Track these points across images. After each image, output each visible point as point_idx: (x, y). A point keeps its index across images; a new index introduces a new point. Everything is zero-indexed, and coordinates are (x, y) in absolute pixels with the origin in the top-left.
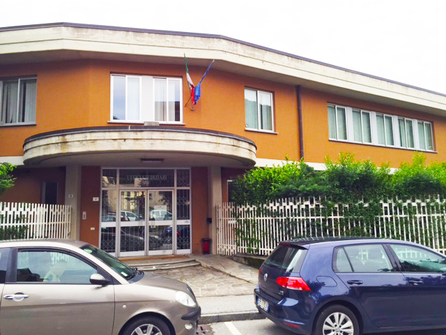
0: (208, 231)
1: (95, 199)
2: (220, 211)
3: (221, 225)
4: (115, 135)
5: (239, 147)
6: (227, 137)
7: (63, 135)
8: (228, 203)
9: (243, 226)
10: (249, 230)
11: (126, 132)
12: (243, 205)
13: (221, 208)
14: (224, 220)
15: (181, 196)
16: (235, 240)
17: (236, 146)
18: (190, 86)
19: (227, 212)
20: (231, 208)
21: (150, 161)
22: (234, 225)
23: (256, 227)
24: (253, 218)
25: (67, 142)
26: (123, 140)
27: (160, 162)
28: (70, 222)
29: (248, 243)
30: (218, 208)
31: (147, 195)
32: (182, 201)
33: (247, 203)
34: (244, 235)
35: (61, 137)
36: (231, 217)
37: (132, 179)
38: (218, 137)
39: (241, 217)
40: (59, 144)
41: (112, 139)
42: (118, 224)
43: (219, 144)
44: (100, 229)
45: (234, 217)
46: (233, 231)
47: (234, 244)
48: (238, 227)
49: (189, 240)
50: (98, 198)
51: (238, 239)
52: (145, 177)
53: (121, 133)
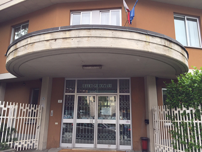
0: (146, 131)
1: (60, 101)
2: (156, 114)
3: (157, 126)
4: (48, 37)
5: (171, 48)
6: (157, 37)
7: (16, 43)
8: (163, 106)
9: (179, 128)
10: (187, 134)
11: (56, 33)
12: (178, 108)
13: (157, 111)
14: (160, 122)
15: (123, 101)
16: (172, 142)
17: (168, 47)
18: (126, 11)
19: (162, 114)
20: (166, 111)
21: (90, 68)
22: (169, 127)
23: (195, 131)
24: (190, 121)
25: (17, 49)
26: (54, 40)
27: (98, 67)
28: (40, 118)
29: (187, 147)
30: (154, 111)
31: (97, 99)
32: (124, 104)
33: (183, 106)
34: (181, 139)
35: (15, 46)
36: (167, 119)
37: (86, 87)
38: (148, 36)
39: (177, 120)
40: (14, 52)
41: (46, 41)
42: (75, 121)
43: (149, 42)
44: (62, 124)
45: (169, 119)
46: (169, 133)
47: (171, 147)
48: (174, 130)
49: (130, 138)
50: (61, 101)
51: (175, 142)
52: (95, 85)
53: (52, 34)
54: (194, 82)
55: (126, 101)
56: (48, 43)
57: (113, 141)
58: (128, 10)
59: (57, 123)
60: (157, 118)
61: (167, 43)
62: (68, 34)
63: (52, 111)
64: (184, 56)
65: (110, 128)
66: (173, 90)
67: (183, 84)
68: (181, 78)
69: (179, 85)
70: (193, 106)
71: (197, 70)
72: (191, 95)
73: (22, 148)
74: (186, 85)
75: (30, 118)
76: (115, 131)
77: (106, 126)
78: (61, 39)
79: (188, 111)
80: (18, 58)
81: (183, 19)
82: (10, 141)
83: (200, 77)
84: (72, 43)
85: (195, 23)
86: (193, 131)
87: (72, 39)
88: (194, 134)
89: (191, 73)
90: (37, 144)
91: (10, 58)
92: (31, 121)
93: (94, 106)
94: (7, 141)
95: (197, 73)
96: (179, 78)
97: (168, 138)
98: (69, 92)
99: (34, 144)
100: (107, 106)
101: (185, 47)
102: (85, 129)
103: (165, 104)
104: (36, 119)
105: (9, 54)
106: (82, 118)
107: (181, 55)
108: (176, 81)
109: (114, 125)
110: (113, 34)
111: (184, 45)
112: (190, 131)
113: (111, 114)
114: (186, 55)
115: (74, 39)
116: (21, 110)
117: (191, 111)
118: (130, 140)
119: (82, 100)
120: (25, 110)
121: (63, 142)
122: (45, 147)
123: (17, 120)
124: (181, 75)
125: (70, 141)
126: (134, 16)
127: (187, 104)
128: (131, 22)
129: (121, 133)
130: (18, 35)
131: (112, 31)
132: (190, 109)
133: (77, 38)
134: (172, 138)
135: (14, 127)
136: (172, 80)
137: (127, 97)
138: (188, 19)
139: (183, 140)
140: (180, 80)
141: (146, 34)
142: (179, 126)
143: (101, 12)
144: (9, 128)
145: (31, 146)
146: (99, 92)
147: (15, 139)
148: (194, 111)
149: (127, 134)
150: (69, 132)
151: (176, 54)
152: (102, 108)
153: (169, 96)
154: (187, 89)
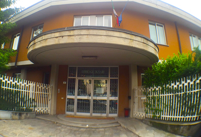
1: (64, 83)
2: (136, 92)
3: (136, 100)
4: (57, 34)
5: (148, 45)
6: (139, 36)
7: (35, 40)
8: (141, 86)
9: (151, 101)
10: (155, 104)
11: (63, 32)
12: (151, 87)
13: (137, 90)
14: (139, 97)
15: (113, 83)
16: (145, 110)
17: (146, 44)
18: (116, 17)
19: (140, 92)
20: (143, 89)
21: (88, 58)
22: (145, 100)
23: (160, 101)
24: (158, 96)
25: (35, 43)
26: (62, 37)
27: (94, 58)
28: (51, 93)
29: (154, 112)
30: (135, 90)
31: (93, 82)
32: (113, 86)
33: (154, 85)
34: (151, 107)
35: (34, 41)
36: (143, 95)
37: (85, 72)
38: (132, 36)
39: (150, 95)
40: (33, 45)
41: (55, 37)
42: (76, 97)
43: (133, 40)
44: (66, 99)
45: (145, 95)
46: (144, 105)
47: (144, 112)
48: (147, 102)
49: (117, 109)
50: (66, 82)
51: (147, 109)
52: (92, 72)
53: (60, 32)
54: (162, 68)
55: (115, 83)
56: (57, 39)
57: (104, 111)
58: (117, 16)
59: (62, 98)
60: (136, 95)
61: (145, 41)
62: (72, 33)
63: (59, 90)
64: (156, 50)
65: (102, 103)
66: (148, 74)
67: (155, 70)
68: (154, 66)
69: (153, 71)
70: (160, 85)
71: (164, 61)
72: (160, 78)
73: (40, 112)
74: (157, 71)
75: (44, 93)
76: (106, 104)
77: (99, 101)
78: (67, 36)
79: (157, 89)
80: (36, 50)
81: (155, 25)
82: (32, 107)
83: (166, 65)
84: (75, 39)
85: (162, 28)
86: (159, 101)
87: (75, 36)
88: (159, 103)
89: (160, 63)
90: (50, 111)
91: (30, 50)
92: (44, 96)
93: (91, 87)
94: (30, 107)
95: (164, 62)
96: (153, 66)
97: (143, 108)
98: (71, 76)
99: (47, 111)
100: (100, 87)
101: (157, 44)
102: (84, 103)
103: (143, 85)
104: (48, 94)
105: (30, 47)
106: (81, 96)
107: (154, 50)
108: (151, 68)
109: (106, 101)
110: (106, 33)
111: (156, 42)
112: (157, 101)
113: (103, 93)
114: (157, 50)
115: (76, 37)
116: (38, 87)
117: (159, 88)
118: (117, 110)
119: (81, 82)
120: (40, 88)
121: (67, 111)
122: (55, 113)
123: (35, 94)
124: (154, 64)
125: (72, 111)
126: (122, 21)
127: (157, 84)
128: (119, 25)
129: (110, 106)
130: (35, 33)
131: (106, 31)
132: (159, 87)
133: (79, 36)
134: (145, 107)
135: (34, 98)
136: (148, 68)
137: (116, 80)
138: (158, 25)
139: (152, 108)
140: (154, 68)
141: (131, 34)
142: (151, 99)
143: (97, 17)
144: (30, 99)
145: (45, 112)
146: (94, 77)
147: (35, 106)
148: (161, 89)
149: (115, 107)
150: (72, 104)
151: (151, 49)
152: (97, 88)
153: (146, 79)
154: (158, 74)
